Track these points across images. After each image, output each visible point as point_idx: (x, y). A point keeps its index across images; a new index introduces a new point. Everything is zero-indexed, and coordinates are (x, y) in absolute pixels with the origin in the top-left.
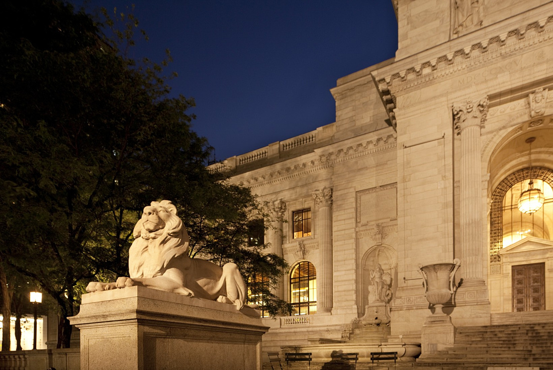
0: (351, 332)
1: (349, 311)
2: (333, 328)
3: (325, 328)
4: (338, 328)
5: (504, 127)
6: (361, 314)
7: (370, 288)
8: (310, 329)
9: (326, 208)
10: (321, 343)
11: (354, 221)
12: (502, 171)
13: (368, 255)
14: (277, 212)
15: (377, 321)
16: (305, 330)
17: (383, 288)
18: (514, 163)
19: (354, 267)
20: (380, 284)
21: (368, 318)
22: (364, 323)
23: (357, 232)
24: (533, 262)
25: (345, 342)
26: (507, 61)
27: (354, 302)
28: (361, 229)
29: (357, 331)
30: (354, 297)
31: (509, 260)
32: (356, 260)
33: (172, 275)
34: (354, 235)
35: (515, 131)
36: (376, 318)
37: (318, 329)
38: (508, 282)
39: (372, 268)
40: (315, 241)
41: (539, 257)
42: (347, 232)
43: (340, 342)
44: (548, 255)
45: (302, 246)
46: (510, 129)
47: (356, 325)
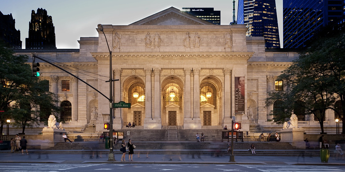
0: (85, 129)
1: (84, 121)
2: (78, 127)
3: (75, 127)
4: (80, 127)
5: (126, 76)
6: (88, 122)
7: (92, 114)
8: (69, 127)
9: (76, 83)
10: (74, 133)
11: (86, 89)
12: (131, 83)
13: (91, 102)
14: (55, 80)
15: (93, 126)
16: (67, 127)
17: (96, 114)
18: (134, 81)
19: (86, 106)
20: (95, 113)
21: (91, 124)
22: (89, 126)
23: (87, 94)
24: (139, 110)
25: (82, 132)
26: (125, 61)
27: (86, 118)
28: (89, 93)
29: (87, 129)
30: (86, 116)
31: (133, 109)
32: (87, 103)
33: (55, 126)
34: (86, 95)
35: (129, 77)
36: (93, 125)
37: (72, 127)
38: (132, 116)
39: (92, 106)
40: (71, 94)
41: (140, 109)
42: (83, 93)
43: (80, 132)
44: (142, 109)
45: (66, 95)
46: (128, 77)
47: (86, 126)
